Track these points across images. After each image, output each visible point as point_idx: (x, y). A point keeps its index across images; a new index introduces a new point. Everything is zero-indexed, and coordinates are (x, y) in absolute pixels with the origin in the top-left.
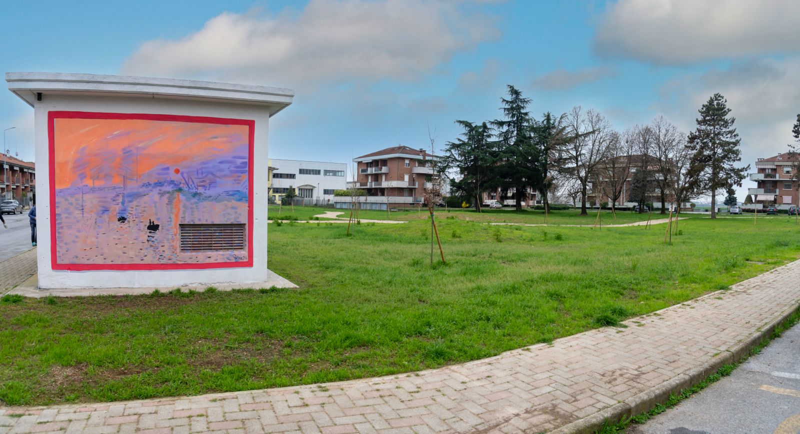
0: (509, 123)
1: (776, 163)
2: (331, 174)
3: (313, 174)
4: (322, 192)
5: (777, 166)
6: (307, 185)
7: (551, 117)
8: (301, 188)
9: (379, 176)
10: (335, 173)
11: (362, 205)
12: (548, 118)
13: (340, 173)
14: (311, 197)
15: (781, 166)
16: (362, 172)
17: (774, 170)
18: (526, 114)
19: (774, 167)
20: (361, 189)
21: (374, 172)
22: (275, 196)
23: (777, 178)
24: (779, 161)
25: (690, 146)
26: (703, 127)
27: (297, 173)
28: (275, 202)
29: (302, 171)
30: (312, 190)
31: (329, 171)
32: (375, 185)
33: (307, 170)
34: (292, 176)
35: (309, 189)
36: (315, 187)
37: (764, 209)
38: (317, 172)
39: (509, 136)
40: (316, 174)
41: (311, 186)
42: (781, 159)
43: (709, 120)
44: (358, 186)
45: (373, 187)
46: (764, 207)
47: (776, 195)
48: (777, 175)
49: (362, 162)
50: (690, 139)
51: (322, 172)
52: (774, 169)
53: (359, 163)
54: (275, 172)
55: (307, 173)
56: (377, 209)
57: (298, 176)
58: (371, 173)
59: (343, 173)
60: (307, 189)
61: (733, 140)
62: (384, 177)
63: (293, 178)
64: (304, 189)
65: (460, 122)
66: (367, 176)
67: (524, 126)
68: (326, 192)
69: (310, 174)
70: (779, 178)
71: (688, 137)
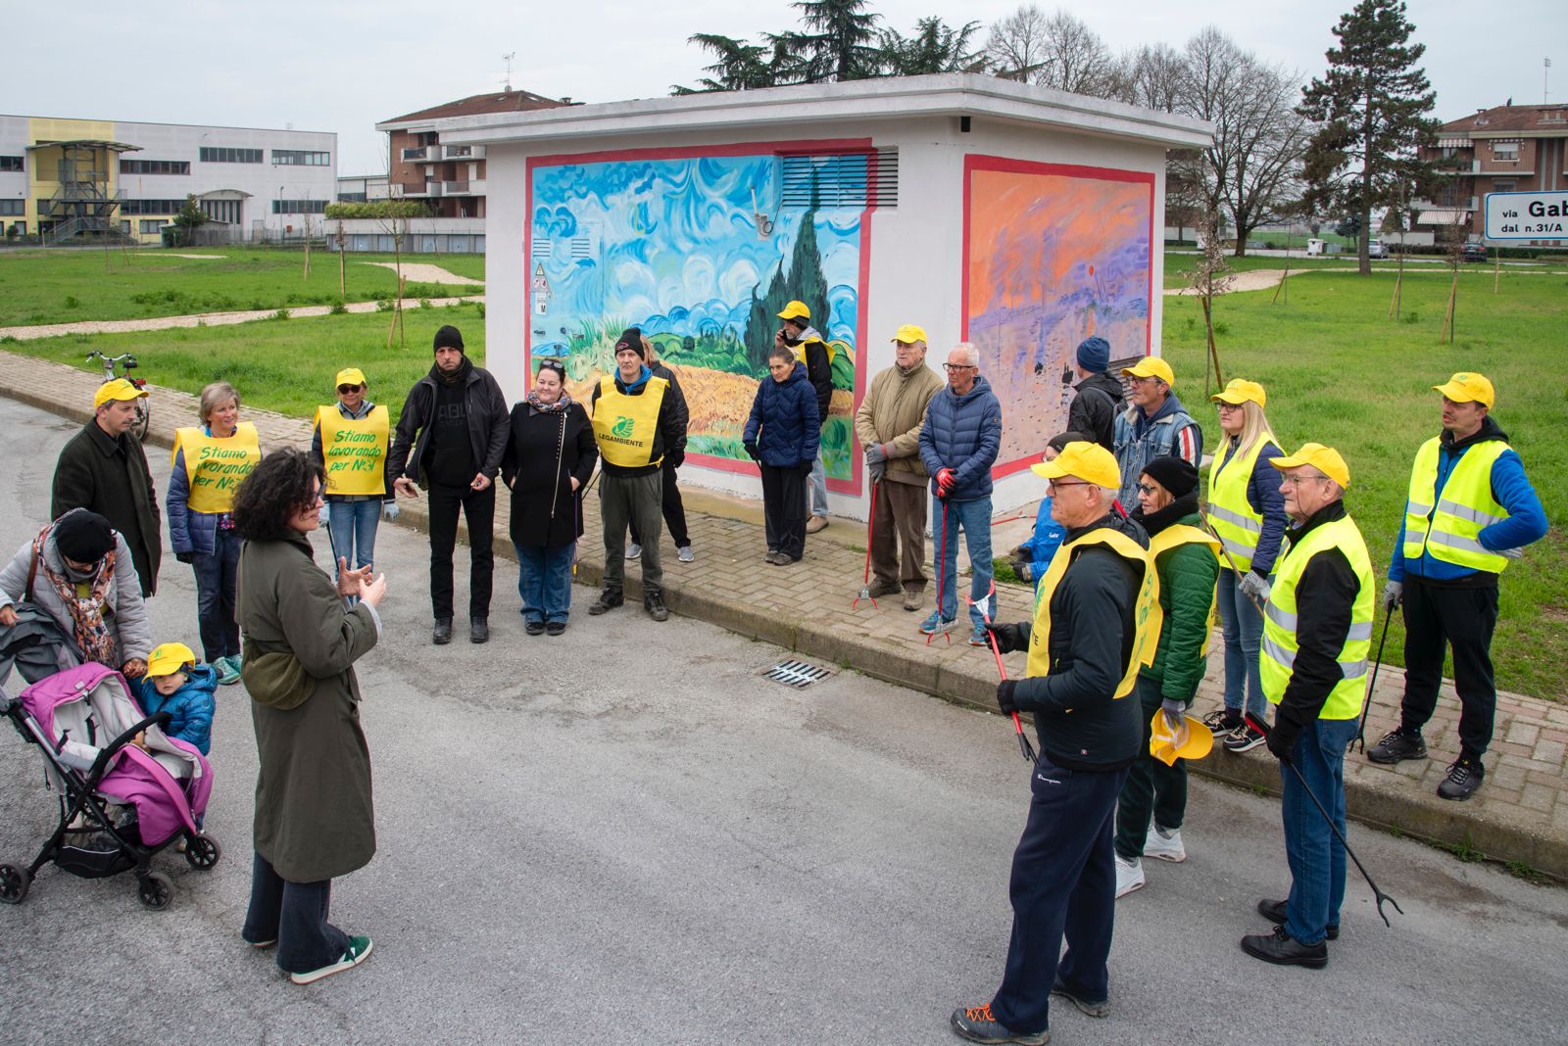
0: (818, 42)
1: (1474, 135)
2: (291, 159)
3: (242, 161)
4: (270, 208)
5: (1474, 140)
6: (223, 191)
7: (941, 31)
8: (205, 198)
9: (458, 168)
10: (298, 157)
11: (416, 239)
12: (931, 30)
13: (317, 157)
14: (238, 222)
15: (1488, 140)
16: (406, 157)
17: (1469, 151)
18: (866, 19)
19: (1465, 143)
20: (407, 199)
21: (445, 157)
22: (129, 221)
23: (1476, 170)
24: (1481, 129)
25: (1309, 111)
26: (1345, 69)
27: (194, 158)
28: (132, 236)
29: (208, 155)
30: (239, 203)
31: (287, 153)
32: (448, 191)
33: (222, 151)
34: (180, 168)
35: (231, 202)
36: (247, 195)
37: (1438, 245)
38: (255, 156)
39: (821, 72)
40: (250, 161)
41: (236, 192)
42: (1487, 122)
43: (1356, 52)
44: (398, 191)
45: (445, 194)
46: (1436, 240)
47: (1472, 212)
48: (1476, 164)
49: (405, 131)
50: (1308, 94)
51: (267, 156)
52: (1468, 148)
53: (397, 135)
54: (127, 156)
55: (222, 160)
56: (465, 250)
57: (197, 166)
58: (435, 160)
59: (325, 156)
60: (224, 202)
61: (1417, 98)
62: (473, 171)
63: (183, 172)
64: (216, 202)
65: (708, 40)
66: (421, 166)
67: (858, 48)
68: (280, 207)
69: (232, 160)
70: (1481, 170)
71: (1304, 89)
